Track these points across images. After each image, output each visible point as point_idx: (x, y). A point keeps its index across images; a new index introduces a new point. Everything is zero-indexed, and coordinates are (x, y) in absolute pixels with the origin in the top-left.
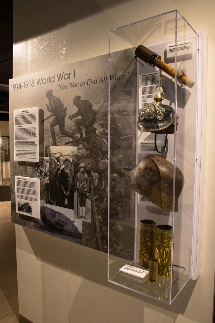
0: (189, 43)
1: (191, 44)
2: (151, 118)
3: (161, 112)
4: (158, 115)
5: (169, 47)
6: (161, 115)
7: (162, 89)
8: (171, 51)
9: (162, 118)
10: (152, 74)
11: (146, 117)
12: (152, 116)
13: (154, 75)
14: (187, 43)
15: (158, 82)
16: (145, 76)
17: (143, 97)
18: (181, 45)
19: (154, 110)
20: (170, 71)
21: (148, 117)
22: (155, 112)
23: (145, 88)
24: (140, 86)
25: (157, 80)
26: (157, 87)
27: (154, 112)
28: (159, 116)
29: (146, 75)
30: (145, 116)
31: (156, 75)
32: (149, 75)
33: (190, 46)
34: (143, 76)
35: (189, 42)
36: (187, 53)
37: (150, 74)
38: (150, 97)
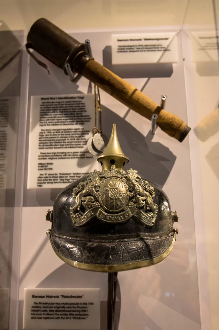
0: (166, 39)
1: (170, 43)
2: (120, 218)
3: (150, 200)
4: (142, 207)
5: (119, 40)
6: (151, 210)
7: (101, 138)
8: (122, 50)
9: (154, 220)
10: (72, 98)
11: (102, 214)
12: (123, 210)
13: (75, 100)
14: (162, 39)
15: (88, 119)
16: (50, 101)
17: (43, 156)
18: (146, 39)
19: (130, 191)
20: (130, 92)
21: (109, 216)
22: (133, 197)
23: (49, 131)
24: (34, 126)
25: (84, 114)
26: (84, 132)
27: (131, 199)
28: (147, 211)
29: (51, 98)
30: (95, 210)
31: (83, 101)
32: (61, 98)
33: (168, 46)
34: (42, 99)
35: (167, 37)
36: (163, 61)
37: (66, 98)
38: (64, 156)
